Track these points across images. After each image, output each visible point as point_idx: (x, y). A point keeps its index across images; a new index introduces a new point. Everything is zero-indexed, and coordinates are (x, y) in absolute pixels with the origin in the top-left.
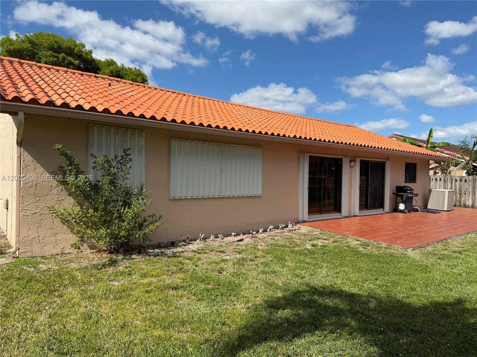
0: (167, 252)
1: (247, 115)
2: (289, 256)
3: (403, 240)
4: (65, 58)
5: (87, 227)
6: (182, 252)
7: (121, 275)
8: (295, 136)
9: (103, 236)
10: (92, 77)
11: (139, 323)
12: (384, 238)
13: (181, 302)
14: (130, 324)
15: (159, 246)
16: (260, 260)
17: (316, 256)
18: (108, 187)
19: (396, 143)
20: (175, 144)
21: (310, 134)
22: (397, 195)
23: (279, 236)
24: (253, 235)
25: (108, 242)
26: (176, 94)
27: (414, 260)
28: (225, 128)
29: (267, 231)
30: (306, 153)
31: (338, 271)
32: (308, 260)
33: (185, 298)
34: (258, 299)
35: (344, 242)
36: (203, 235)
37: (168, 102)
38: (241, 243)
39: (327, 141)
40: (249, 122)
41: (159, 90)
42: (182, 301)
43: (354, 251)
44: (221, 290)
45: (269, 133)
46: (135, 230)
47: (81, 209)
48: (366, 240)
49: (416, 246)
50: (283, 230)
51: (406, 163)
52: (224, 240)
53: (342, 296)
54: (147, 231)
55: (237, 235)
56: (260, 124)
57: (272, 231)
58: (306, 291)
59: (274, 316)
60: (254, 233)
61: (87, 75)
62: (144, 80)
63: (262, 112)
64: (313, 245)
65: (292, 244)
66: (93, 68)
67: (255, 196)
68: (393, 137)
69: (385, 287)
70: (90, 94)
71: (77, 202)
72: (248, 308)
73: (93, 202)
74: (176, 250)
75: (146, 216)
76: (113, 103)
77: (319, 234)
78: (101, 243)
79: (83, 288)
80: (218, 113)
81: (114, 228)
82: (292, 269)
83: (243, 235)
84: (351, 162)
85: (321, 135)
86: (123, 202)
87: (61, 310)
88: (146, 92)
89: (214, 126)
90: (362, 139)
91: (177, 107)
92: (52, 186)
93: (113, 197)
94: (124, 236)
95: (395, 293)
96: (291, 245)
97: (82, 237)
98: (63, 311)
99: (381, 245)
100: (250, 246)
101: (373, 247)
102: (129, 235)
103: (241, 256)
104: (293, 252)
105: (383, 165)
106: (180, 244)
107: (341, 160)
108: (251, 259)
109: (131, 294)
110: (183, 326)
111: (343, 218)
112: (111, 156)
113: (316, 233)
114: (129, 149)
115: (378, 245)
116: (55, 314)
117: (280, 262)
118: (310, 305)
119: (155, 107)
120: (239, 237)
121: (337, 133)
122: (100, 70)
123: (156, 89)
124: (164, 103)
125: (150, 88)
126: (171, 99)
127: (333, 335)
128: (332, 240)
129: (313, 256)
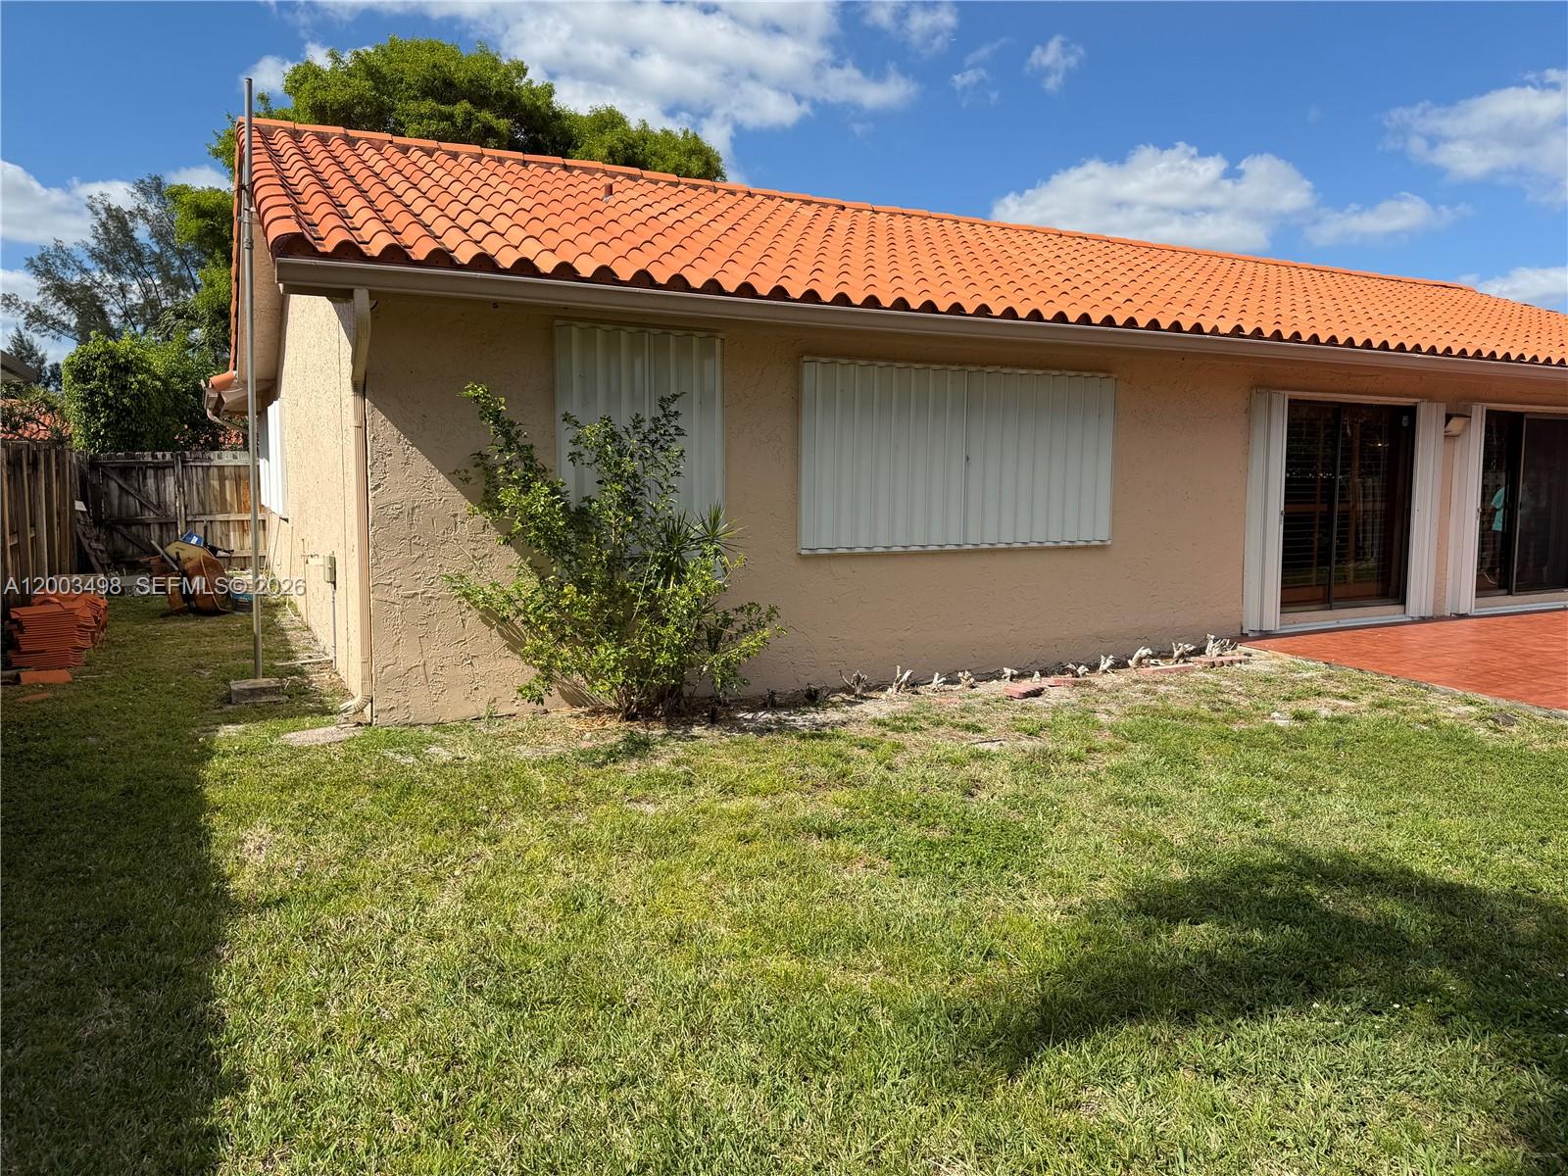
0: (794, 721)
1: (1057, 262)
2: (1211, 750)
4: (471, 114)
5: (561, 639)
6: (844, 724)
7: (663, 784)
8: (1239, 328)
9: (607, 667)
10: (554, 170)
11: (723, 930)
13: (847, 876)
14: (695, 932)
15: (770, 703)
16: (1105, 761)
17: (1311, 751)
18: (617, 516)
20: (813, 374)
21: (1295, 321)
23: (1171, 684)
24: (1078, 676)
25: (622, 685)
26: (815, 206)
28: (983, 310)
29: (1129, 667)
30: (1278, 388)
31: (1391, 804)
32: (1279, 765)
33: (860, 866)
34: (1101, 885)
35: (1416, 708)
36: (907, 674)
37: (792, 235)
38: (1037, 701)
39: (1358, 342)
40: (1067, 287)
41: (759, 198)
42: (851, 872)
43: (1456, 740)
44: (976, 848)
45: (1142, 322)
46: (697, 651)
47: (541, 584)
48: (1503, 703)
50: (1185, 662)
52: (977, 691)
53: (1408, 890)
54: (733, 653)
55: (1021, 676)
56: (1107, 292)
57: (1147, 666)
58: (1273, 866)
59: (1160, 941)
60: (1081, 670)
61: (540, 164)
62: (710, 169)
63: (1112, 248)
64: (1299, 717)
65: (1219, 710)
66: (554, 141)
70: (553, 222)
71: (530, 564)
72: (1071, 911)
73: (574, 564)
74: (822, 716)
75: (728, 607)
76: (621, 247)
77: (1323, 677)
78: (602, 686)
79: (554, 818)
80: (956, 260)
81: (636, 641)
82: (1221, 793)
83: (1042, 675)
84: (1448, 418)
85: (1335, 322)
86: (661, 565)
87: (498, 880)
88: (721, 207)
89: (943, 305)
90: (1497, 332)
91: (822, 251)
92: (455, 515)
93: (632, 547)
94: (666, 668)
96: (1215, 715)
97: (547, 669)
98: (502, 884)
99: (1560, 722)
100: (1067, 713)
101: (1528, 729)
102: (682, 665)
103: (1036, 743)
104: (1226, 738)
106: (835, 699)
107: (1411, 412)
108: (1073, 754)
109: (694, 844)
110: (857, 949)
111: (1414, 622)
112: (623, 421)
113: (1309, 674)
114: (675, 397)
115: (1550, 721)
116: (481, 889)
117: (1179, 769)
118: (1291, 915)
119: (752, 254)
120: (1027, 682)
121: (1397, 312)
122: (576, 148)
123: (749, 194)
124: (778, 239)
125: (733, 193)
126: (800, 224)
127: (1376, 1018)
128: (1370, 699)
129: (1300, 751)
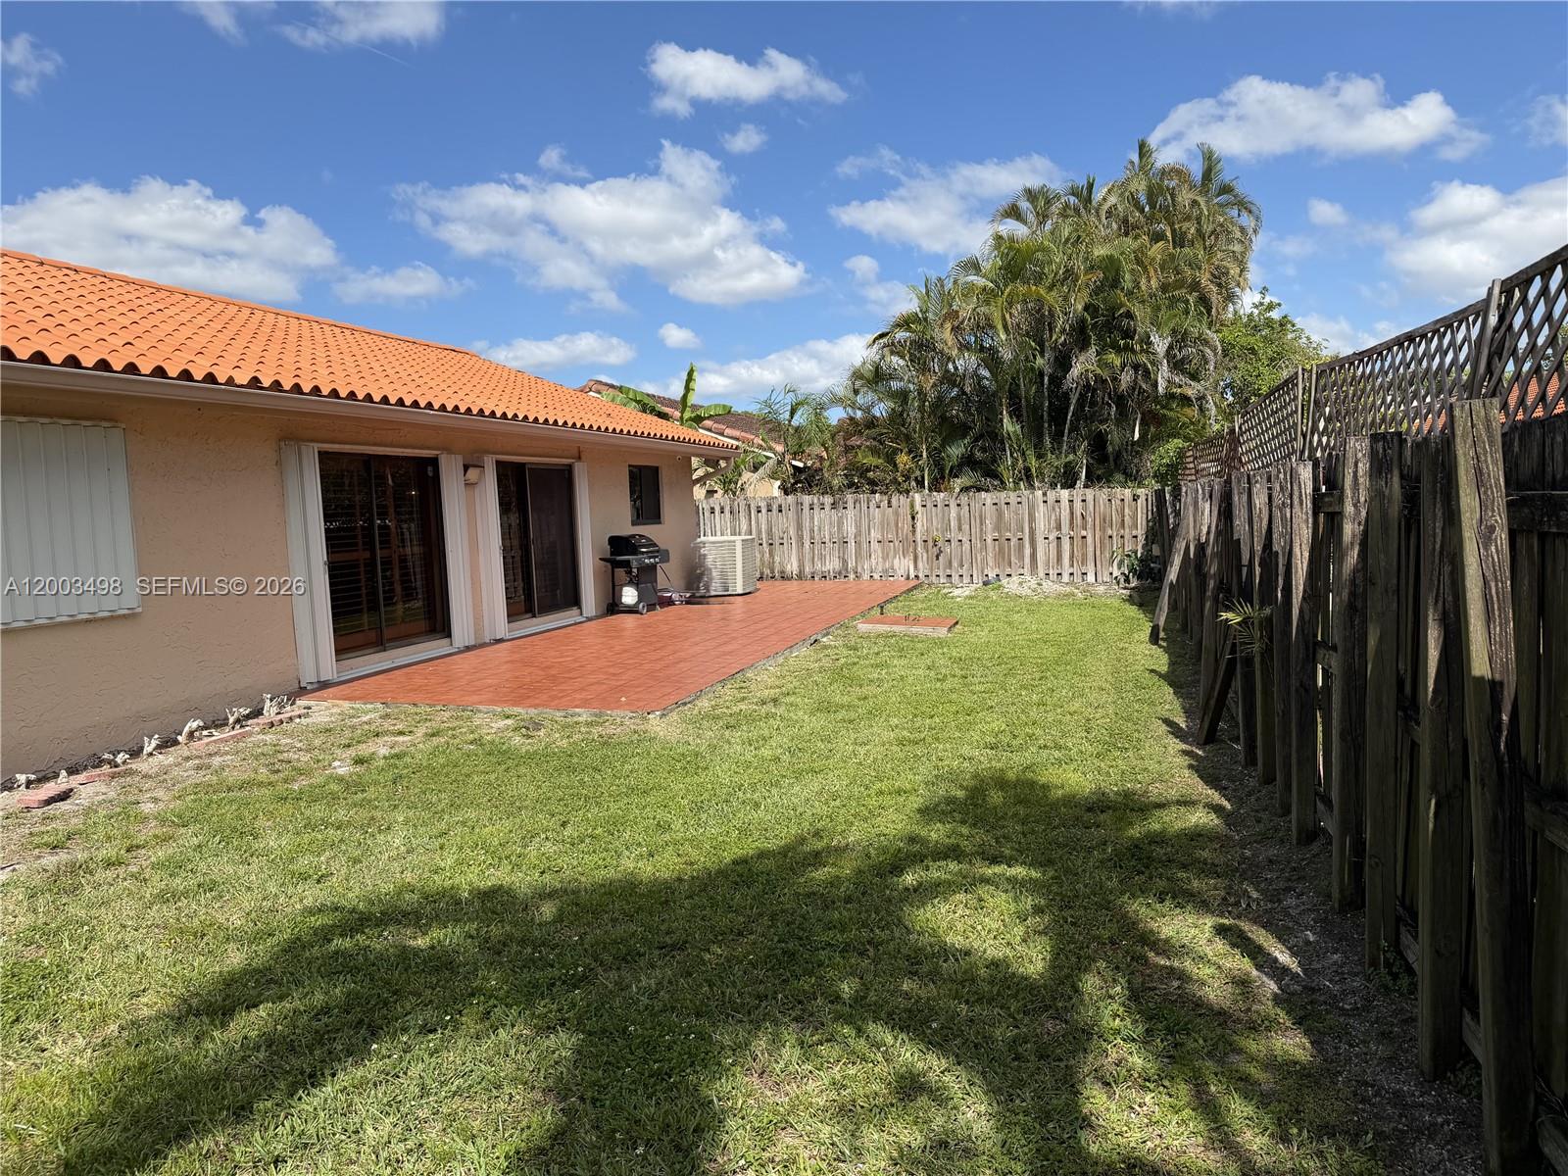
2: (270, 815)
3: (637, 693)
8: (256, 380)
12: (584, 695)
16: (150, 857)
17: (371, 794)
19: (598, 408)
21: (315, 375)
22: (615, 564)
23: (227, 753)
24: (116, 767)
27: (666, 745)
29: (176, 743)
30: (304, 441)
31: (443, 826)
32: (341, 814)
34: (145, 1000)
35: (464, 730)
38: (64, 806)
39: (378, 400)
40: (48, 323)
43: (500, 754)
45: (145, 368)
48: (533, 712)
49: (671, 702)
50: (242, 727)
51: (630, 466)
55: (42, 780)
56: (101, 332)
57: (200, 739)
59: (213, 1041)
60: (119, 759)
63: (111, 284)
64: (359, 761)
65: (279, 771)
67: (110, 614)
68: (591, 390)
69: (587, 841)
72: (105, 1043)
77: (381, 718)
82: (281, 858)
83: (70, 774)
84: (466, 468)
85: (354, 379)
90: (496, 394)
95: (616, 852)
96: (274, 778)
99: (575, 719)
100: (102, 812)
101: (552, 730)
103: (62, 857)
104: (286, 799)
105: (567, 476)
107: (434, 462)
108: (109, 859)
111: (460, 652)
113: (368, 717)
115: (568, 720)
117: (235, 843)
120: (49, 785)
121: (411, 371)
127: (431, 1036)
128: (424, 730)
129: (360, 796)
